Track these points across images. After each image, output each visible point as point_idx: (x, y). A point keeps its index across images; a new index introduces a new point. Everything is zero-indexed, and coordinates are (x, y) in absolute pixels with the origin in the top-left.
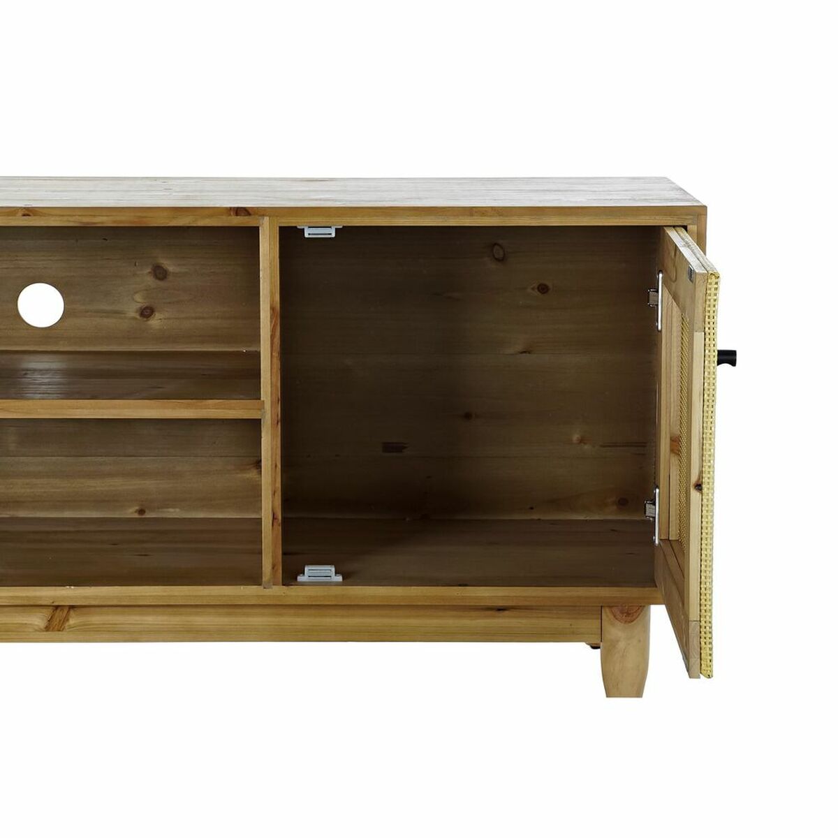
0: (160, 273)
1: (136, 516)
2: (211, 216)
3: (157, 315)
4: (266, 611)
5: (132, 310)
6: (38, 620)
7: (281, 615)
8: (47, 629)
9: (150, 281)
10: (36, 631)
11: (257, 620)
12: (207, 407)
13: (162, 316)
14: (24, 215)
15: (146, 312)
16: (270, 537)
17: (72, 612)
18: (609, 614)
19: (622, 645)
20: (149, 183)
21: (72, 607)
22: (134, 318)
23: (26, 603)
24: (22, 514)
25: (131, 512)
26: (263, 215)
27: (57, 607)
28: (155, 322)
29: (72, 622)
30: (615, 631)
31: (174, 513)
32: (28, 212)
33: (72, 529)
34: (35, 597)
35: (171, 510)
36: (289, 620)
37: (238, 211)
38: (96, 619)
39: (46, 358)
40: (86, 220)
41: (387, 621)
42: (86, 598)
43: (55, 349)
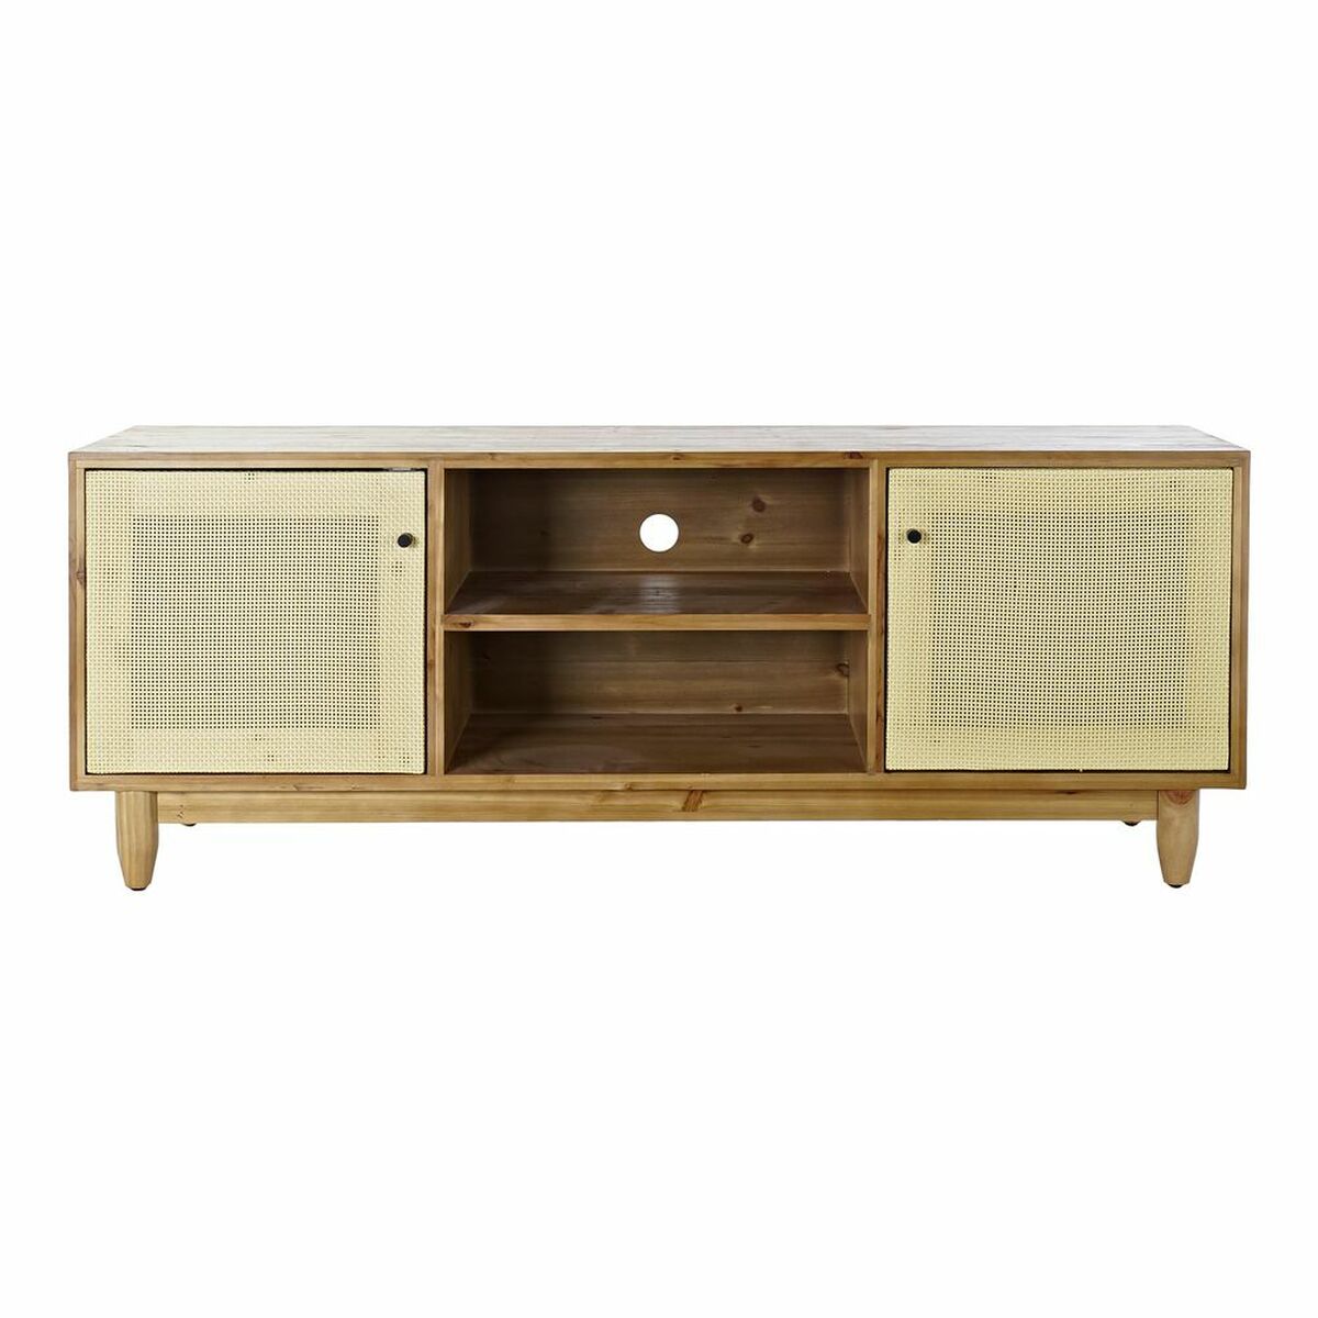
0: (759, 506)
1: (735, 712)
2: (827, 460)
3: (755, 541)
4: (869, 794)
5: (735, 537)
6: (676, 802)
7: (881, 798)
8: (684, 809)
9: (751, 511)
10: (674, 811)
11: (861, 802)
12: (823, 620)
13: (761, 542)
14: (675, 459)
15: (747, 539)
16: (874, 732)
17: (704, 795)
18: (1166, 798)
19: (1177, 823)
20: (757, 431)
21: (704, 791)
22: (735, 544)
23: (667, 788)
24: (640, 711)
25: (731, 710)
26: (873, 459)
27: (692, 791)
28: (753, 546)
29: (704, 804)
30: (1171, 811)
31: (766, 710)
32: (679, 456)
33: (684, 724)
34: (674, 783)
35: (764, 707)
36: (885, 802)
37: (852, 455)
38: (724, 801)
39: (660, 577)
40: (725, 463)
41: (955, 802)
42: (718, 783)
43: (669, 569)
